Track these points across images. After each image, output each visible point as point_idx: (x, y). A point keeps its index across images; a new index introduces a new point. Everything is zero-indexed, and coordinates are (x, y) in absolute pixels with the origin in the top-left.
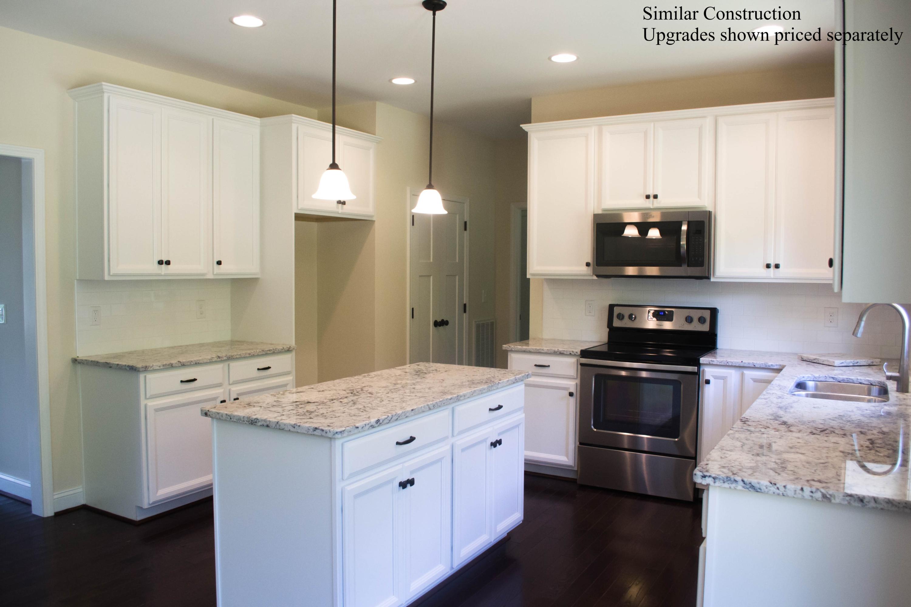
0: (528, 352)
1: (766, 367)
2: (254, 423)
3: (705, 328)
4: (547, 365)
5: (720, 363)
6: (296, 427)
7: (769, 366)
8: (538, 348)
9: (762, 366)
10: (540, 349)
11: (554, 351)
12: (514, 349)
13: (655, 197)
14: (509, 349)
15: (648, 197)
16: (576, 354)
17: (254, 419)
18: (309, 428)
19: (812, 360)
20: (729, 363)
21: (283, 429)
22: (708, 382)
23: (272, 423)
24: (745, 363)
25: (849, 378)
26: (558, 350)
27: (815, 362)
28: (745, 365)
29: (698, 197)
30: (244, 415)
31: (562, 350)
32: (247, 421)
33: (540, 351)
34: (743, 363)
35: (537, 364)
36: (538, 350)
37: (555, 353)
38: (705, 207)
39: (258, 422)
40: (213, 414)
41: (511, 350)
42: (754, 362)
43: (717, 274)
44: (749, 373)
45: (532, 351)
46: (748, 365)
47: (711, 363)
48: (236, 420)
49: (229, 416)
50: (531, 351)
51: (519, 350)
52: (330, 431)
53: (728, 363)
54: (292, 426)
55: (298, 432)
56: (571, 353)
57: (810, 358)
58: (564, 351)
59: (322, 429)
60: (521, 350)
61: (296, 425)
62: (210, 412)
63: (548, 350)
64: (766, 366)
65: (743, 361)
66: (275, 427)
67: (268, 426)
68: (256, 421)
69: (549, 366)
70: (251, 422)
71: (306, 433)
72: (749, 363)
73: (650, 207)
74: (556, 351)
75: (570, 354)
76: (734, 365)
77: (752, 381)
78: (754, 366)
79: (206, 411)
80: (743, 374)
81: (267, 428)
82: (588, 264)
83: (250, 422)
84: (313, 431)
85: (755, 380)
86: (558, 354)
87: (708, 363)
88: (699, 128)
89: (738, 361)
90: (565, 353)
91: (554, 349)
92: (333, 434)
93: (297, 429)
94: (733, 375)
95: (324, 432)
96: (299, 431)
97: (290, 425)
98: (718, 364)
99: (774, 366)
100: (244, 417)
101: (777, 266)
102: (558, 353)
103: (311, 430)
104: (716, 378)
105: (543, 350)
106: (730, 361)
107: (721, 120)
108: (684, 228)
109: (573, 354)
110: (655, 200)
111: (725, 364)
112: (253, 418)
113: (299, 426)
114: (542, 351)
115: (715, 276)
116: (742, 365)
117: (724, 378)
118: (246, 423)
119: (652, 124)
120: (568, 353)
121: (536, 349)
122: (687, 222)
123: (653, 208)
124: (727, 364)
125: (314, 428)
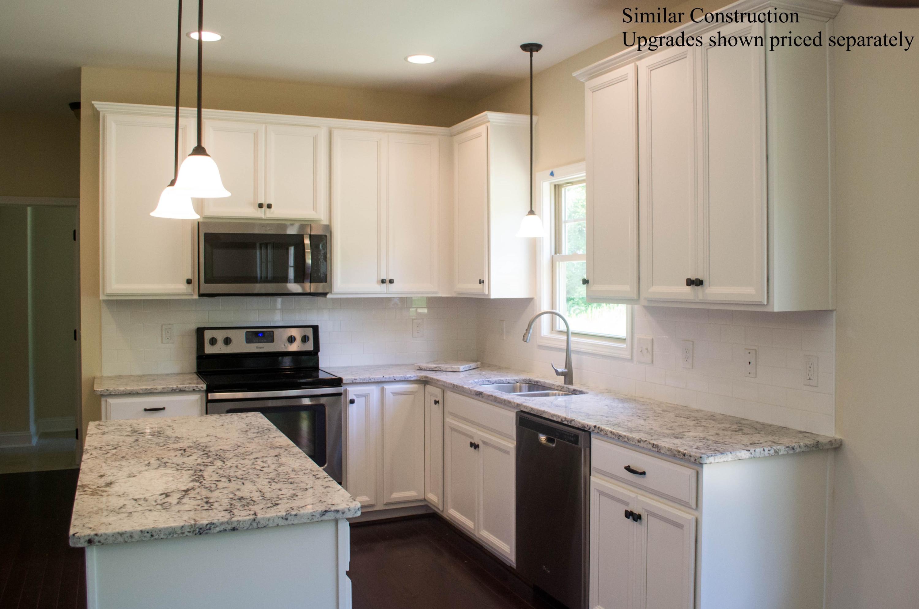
0: (135, 394)
1: (405, 380)
2: (204, 531)
3: (310, 346)
4: (161, 407)
5: (363, 380)
6: (290, 518)
7: (408, 378)
8: (149, 387)
9: (402, 379)
10: (152, 389)
11: (171, 389)
12: (115, 393)
13: (269, 206)
14: (106, 393)
15: (261, 206)
16: (202, 389)
17: (205, 526)
18: (314, 514)
19: (433, 368)
20: (372, 380)
21: (265, 527)
22: (352, 402)
23: (243, 524)
24: (386, 378)
25: (500, 380)
26: (177, 387)
27: (437, 370)
28: (387, 380)
29: (313, 210)
30: (182, 524)
31: (183, 387)
32: (189, 532)
33: (152, 391)
34: (384, 378)
35: (148, 408)
36: (148, 390)
37: (173, 391)
38: (320, 221)
39: (214, 527)
40: (109, 538)
41: (109, 394)
42: (394, 376)
43: (334, 291)
44: (389, 388)
45: (141, 392)
46: (390, 380)
47: (354, 381)
48: (165, 534)
49: (148, 532)
50: (139, 392)
51: (122, 393)
52: (349, 510)
53: (370, 379)
54: (282, 518)
55: (293, 524)
56: (195, 388)
57: (429, 367)
58: (185, 387)
59: (336, 510)
60: (125, 393)
61: (291, 515)
62: (101, 535)
63: (163, 388)
64: (405, 378)
65: (385, 376)
66: (249, 527)
67: (234, 529)
68: (210, 527)
69: (164, 409)
70: (199, 531)
71: (309, 521)
72: (390, 378)
73: (262, 217)
74: (174, 389)
75: (194, 390)
76: (376, 381)
77: (391, 395)
78: (395, 379)
79: (90, 537)
80: (383, 390)
81: (233, 532)
82: (189, 282)
83: (197, 532)
84: (321, 517)
85: (395, 394)
86: (178, 392)
87: (351, 382)
88: (314, 137)
89: (379, 377)
90: (187, 390)
91: (171, 386)
92: (355, 511)
93: (292, 520)
94: (374, 390)
95: (340, 512)
96: (296, 522)
97: (279, 518)
98: (361, 381)
99: (412, 378)
100: (183, 527)
101: (391, 281)
102: (177, 390)
103: (318, 516)
104: (358, 396)
105: (156, 389)
106: (371, 377)
107: (335, 133)
108: (307, 241)
109: (198, 389)
110: (268, 209)
111: (368, 381)
112: (202, 525)
113: (296, 515)
114: (156, 391)
115: (332, 293)
116: (383, 380)
117: (366, 396)
118: (187, 535)
119: (264, 126)
120: (191, 389)
121: (146, 389)
122: (308, 236)
123: (265, 218)
124: (370, 381)
125: (323, 511)
